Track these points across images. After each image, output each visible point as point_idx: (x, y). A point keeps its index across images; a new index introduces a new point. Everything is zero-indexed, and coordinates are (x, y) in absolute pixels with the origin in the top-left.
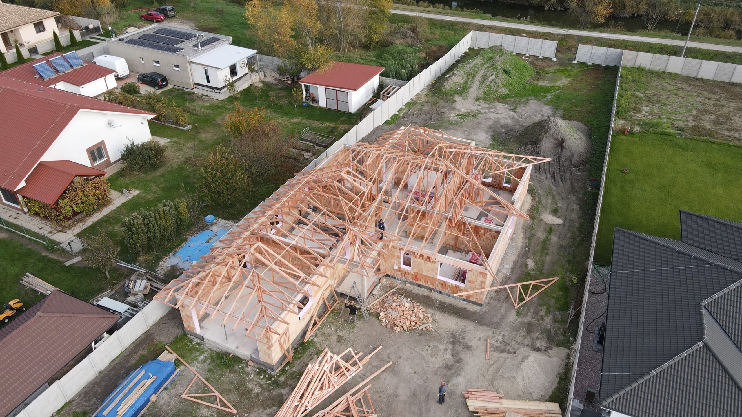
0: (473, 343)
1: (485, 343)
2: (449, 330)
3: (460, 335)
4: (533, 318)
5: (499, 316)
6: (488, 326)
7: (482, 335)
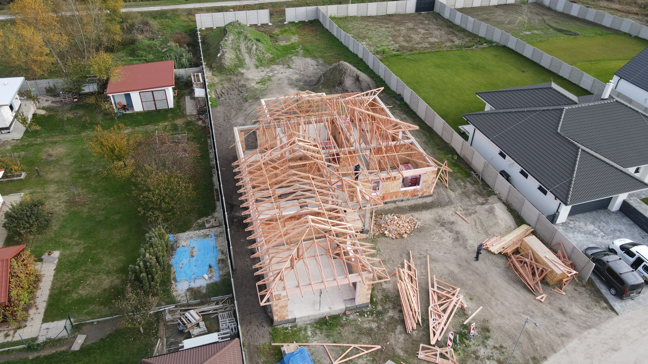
0: (452, 219)
1: (457, 215)
2: (431, 220)
3: (440, 219)
4: (461, 188)
5: (446, 198)
6: (447, 205)
7: (451, 212)
